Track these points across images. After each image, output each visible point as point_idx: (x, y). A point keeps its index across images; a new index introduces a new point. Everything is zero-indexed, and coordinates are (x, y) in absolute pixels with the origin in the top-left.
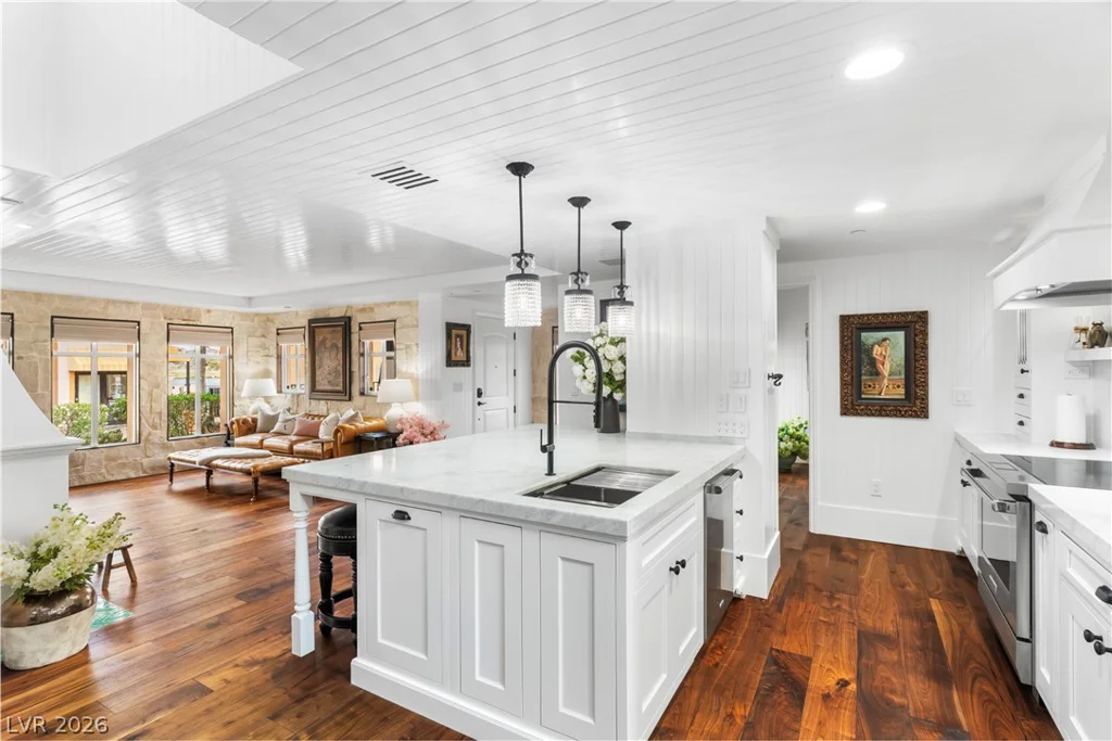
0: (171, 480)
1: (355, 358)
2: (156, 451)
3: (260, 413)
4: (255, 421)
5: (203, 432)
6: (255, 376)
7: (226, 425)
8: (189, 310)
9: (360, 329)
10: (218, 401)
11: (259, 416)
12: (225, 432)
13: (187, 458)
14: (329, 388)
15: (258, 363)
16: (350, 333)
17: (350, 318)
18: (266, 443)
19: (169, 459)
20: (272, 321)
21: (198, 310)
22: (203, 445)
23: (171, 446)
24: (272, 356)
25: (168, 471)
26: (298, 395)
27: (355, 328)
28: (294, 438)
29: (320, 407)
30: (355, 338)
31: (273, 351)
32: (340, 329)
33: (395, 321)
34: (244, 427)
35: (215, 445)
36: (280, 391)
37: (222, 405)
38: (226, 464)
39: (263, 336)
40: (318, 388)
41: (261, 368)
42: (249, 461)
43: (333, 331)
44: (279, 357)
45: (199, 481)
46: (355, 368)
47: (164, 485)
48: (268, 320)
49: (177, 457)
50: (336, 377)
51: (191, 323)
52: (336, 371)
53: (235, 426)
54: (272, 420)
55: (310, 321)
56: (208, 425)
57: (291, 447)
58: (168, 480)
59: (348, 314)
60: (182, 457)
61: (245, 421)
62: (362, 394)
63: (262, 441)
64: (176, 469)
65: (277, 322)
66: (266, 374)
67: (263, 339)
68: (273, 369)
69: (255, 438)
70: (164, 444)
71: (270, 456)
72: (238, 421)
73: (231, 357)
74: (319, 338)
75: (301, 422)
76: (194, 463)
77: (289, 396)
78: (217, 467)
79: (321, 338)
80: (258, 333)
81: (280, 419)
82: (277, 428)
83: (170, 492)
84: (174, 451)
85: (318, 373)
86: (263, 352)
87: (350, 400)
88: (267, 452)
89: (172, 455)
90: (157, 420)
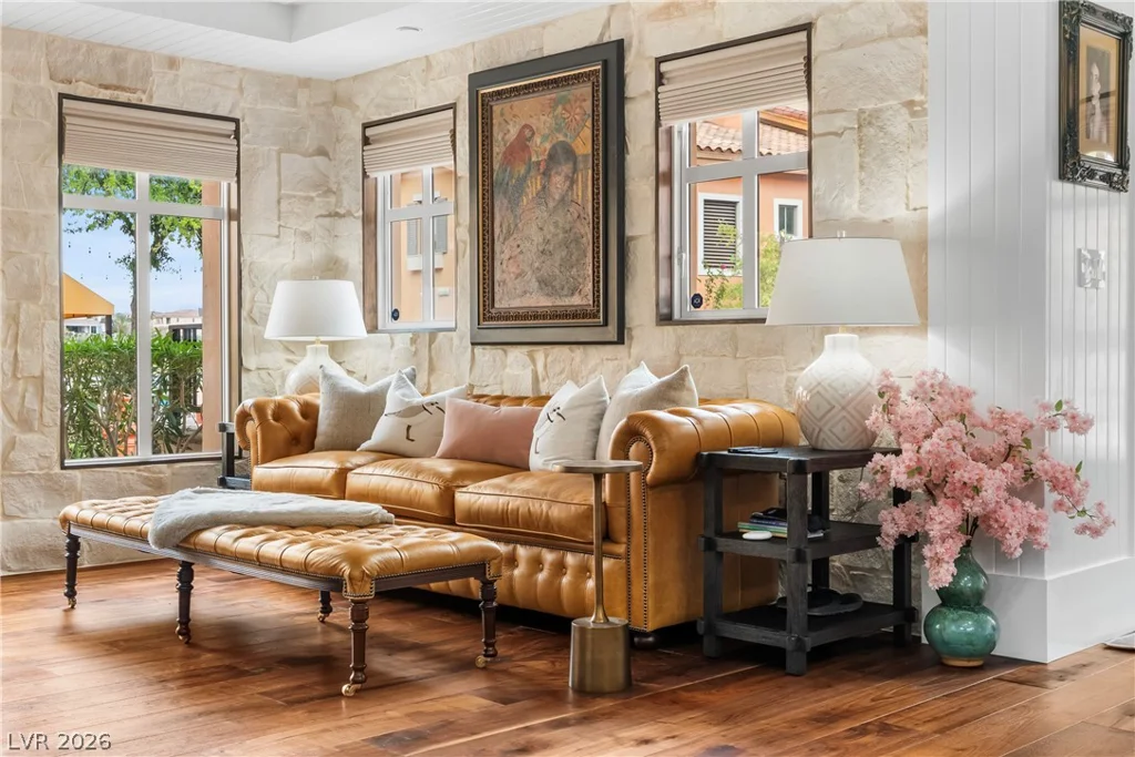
0: (71, 594)
1: (639, 187)
2: (29, 500)
3: (323, 387)
4: (309, 411)
5: (156, 450)
6: (302, 274)
7: (223, 428)
8: (118, 56)
9: (660, 79)
10: (194, 361)
11: (320, 400)
12: (220, 453)
13: (118, 521)
14: (542, 301)
15: (307, 236)
16: (622, 99)
17: (619, 47)
18: (354, 481)
19: (65, 521)
20: (348, 103)
21: (145, 57)
22: (159, 488)
23: (72, 488)
24: (349, 214)
25: (63, 566)
26: (433, 334)
27: (639, 79)
28: (447, 468)
29: (513, 370)
30: (638, 117)
31: (351, 199)
32: (585, 90)
33: (807, 28)
34: (281, 432)
35: (197, 481)
36: (373, 328)
37: (207, 372)
38: (248, 545)
39: (322, 152)
40: (502, 303)
41: (315, 252)
42: (321, 536)
43: (555, 103)
44: (369, 220)
45: (155, 600)
46: (640, 223)
47: (48, 609)
48: (336, 99)
49: (87, 515)
50: (567, 264)
51: (123, 97)
52: (571, 241)
53: (252, 427)
54: (360, 410)
55: (476, 80)
56: (171, 435)
57: (447, 496)
58: (58, 594)
59: (613, 35)
60: (101, 518)
61: (281, 412)
62: (666, 319)
63: (342, 474)
64: (84, 561)
65: (361, 102)
66: (332, 269)
67: (319, 160)
68: (352, 254)
69: (317, 466)
70: (49, 477)
71: (385, 523)
72: (260, 408)
73: (234, 216)
74: (505, 133)
75: (462, 415)
76: (140, 536)
77: (402, 341)
78: (218, 552)
79: (513, 131)
80: (309, 142)
81: (391, 406)
82: (383, 431)
83: (68, 633)
84: (77, 498)
85: (503, 251)
86: (320, 204)
87: (620, 341)
88: (375, 508)
89: (72, 510)
90: (32, 403)
